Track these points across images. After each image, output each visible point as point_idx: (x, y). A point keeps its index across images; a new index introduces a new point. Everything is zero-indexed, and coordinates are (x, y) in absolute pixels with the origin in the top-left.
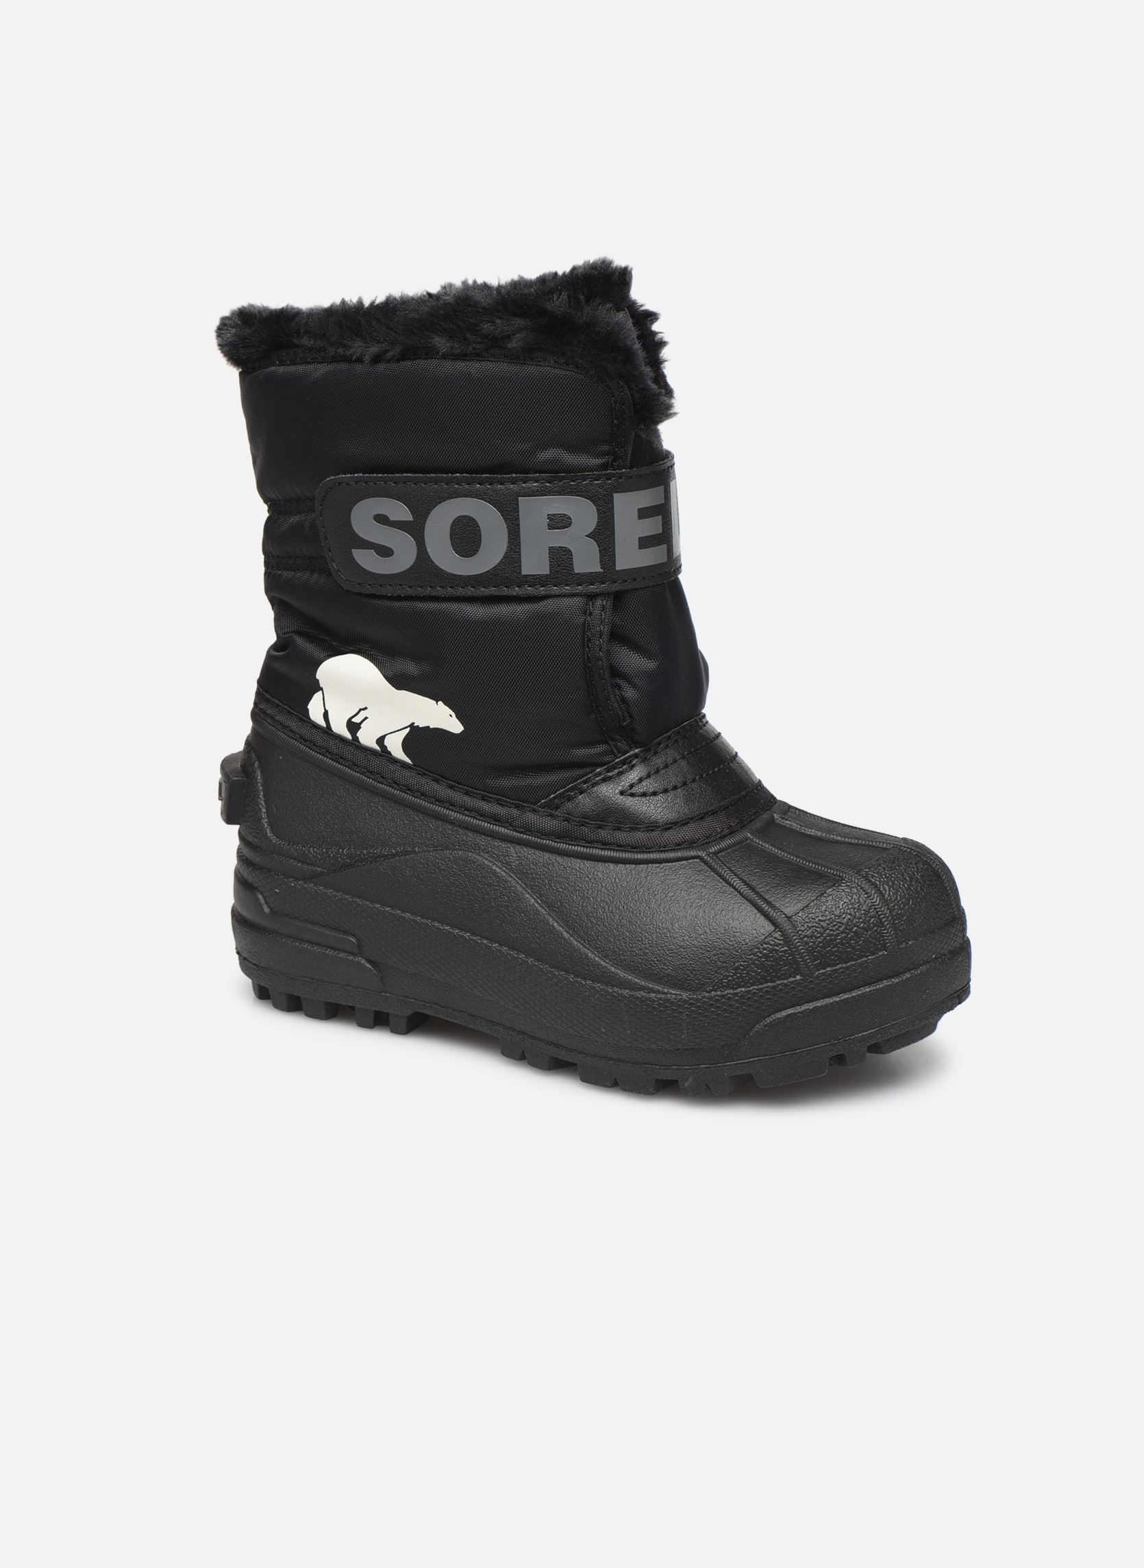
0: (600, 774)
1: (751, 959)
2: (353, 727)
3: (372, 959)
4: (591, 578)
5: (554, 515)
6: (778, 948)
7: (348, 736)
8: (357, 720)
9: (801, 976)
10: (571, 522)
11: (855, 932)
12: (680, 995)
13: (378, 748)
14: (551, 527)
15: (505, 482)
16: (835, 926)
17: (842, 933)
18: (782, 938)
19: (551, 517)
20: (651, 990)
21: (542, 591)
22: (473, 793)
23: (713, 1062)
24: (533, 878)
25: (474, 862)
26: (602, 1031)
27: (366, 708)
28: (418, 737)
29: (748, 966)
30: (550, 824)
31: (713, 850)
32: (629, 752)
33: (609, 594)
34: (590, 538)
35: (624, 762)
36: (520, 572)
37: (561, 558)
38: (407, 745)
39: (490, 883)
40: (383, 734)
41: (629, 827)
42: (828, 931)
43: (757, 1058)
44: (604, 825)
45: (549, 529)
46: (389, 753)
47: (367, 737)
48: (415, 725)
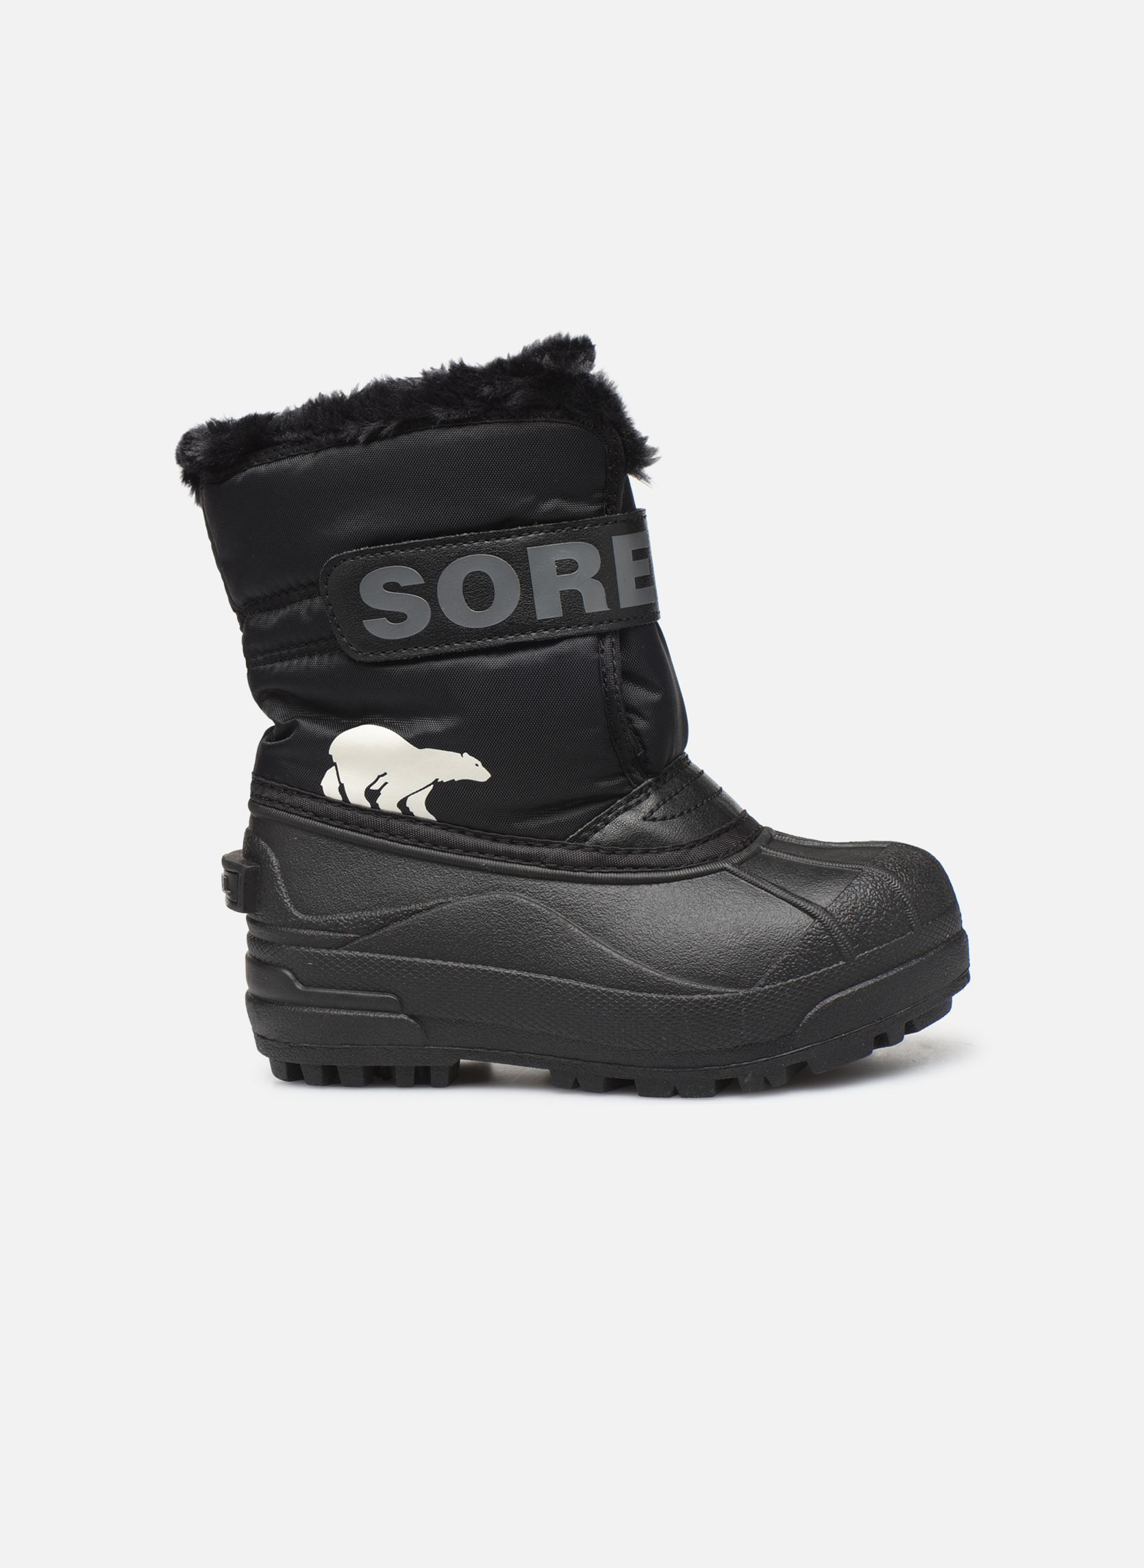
0: (621, 804)
1: (797, 951)
2: (372, 795)
3: (416, 1014)
4: (597, 618)
5: (561, 561)
6: (821, 937)
7: (367, 804)
8: (375, 787)
9: (844, 961)
10: (578, 567)
11: (886, 916)
12: (737, 992)
13: (399, 811)
14: (559, 572)
15: (511, 535)
16: (867, 911)
17: (874, 917)
18: (823, 927)
19: (559, 563)
20: (708, 992)
21: (558, 633)
22: (501, 838)
23: (770, 1055)
24: (572, 909)
25: (512, 902)
26: (663, 1040)
27: (385, 774)
28: (442, 794)
29: (796, 957)
30: (580, 855)
31: (735, 861)
32: (643, 782)
33: (616, 631)
34: (597, 579)
35: (640, 792)
36: (535, 618)
37: (572, 599)
38: (430, 803)
39: (531, 919)
40: (405, 796)
41: (657, 849)
42: (862, 917)
43: (811, 1046)
44: (634, 850)
45: (558, 574)
46: (412, 814)
47: (388, 803)
48: (439, 781)
